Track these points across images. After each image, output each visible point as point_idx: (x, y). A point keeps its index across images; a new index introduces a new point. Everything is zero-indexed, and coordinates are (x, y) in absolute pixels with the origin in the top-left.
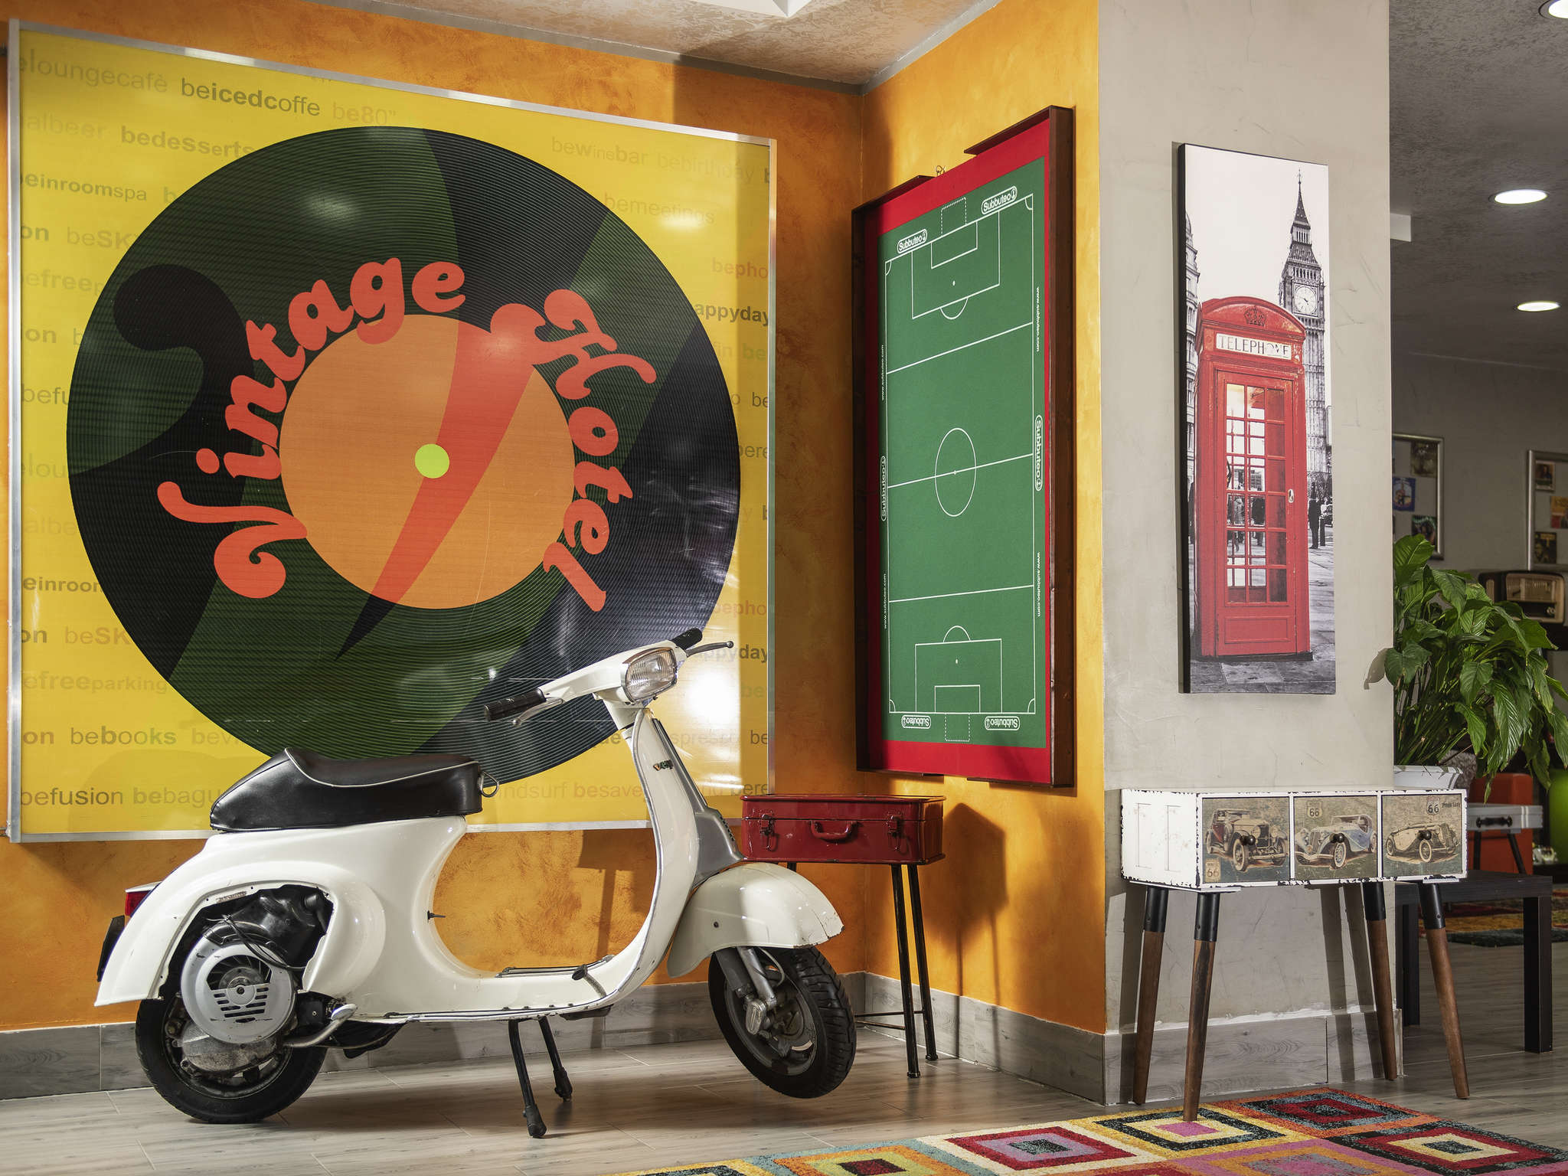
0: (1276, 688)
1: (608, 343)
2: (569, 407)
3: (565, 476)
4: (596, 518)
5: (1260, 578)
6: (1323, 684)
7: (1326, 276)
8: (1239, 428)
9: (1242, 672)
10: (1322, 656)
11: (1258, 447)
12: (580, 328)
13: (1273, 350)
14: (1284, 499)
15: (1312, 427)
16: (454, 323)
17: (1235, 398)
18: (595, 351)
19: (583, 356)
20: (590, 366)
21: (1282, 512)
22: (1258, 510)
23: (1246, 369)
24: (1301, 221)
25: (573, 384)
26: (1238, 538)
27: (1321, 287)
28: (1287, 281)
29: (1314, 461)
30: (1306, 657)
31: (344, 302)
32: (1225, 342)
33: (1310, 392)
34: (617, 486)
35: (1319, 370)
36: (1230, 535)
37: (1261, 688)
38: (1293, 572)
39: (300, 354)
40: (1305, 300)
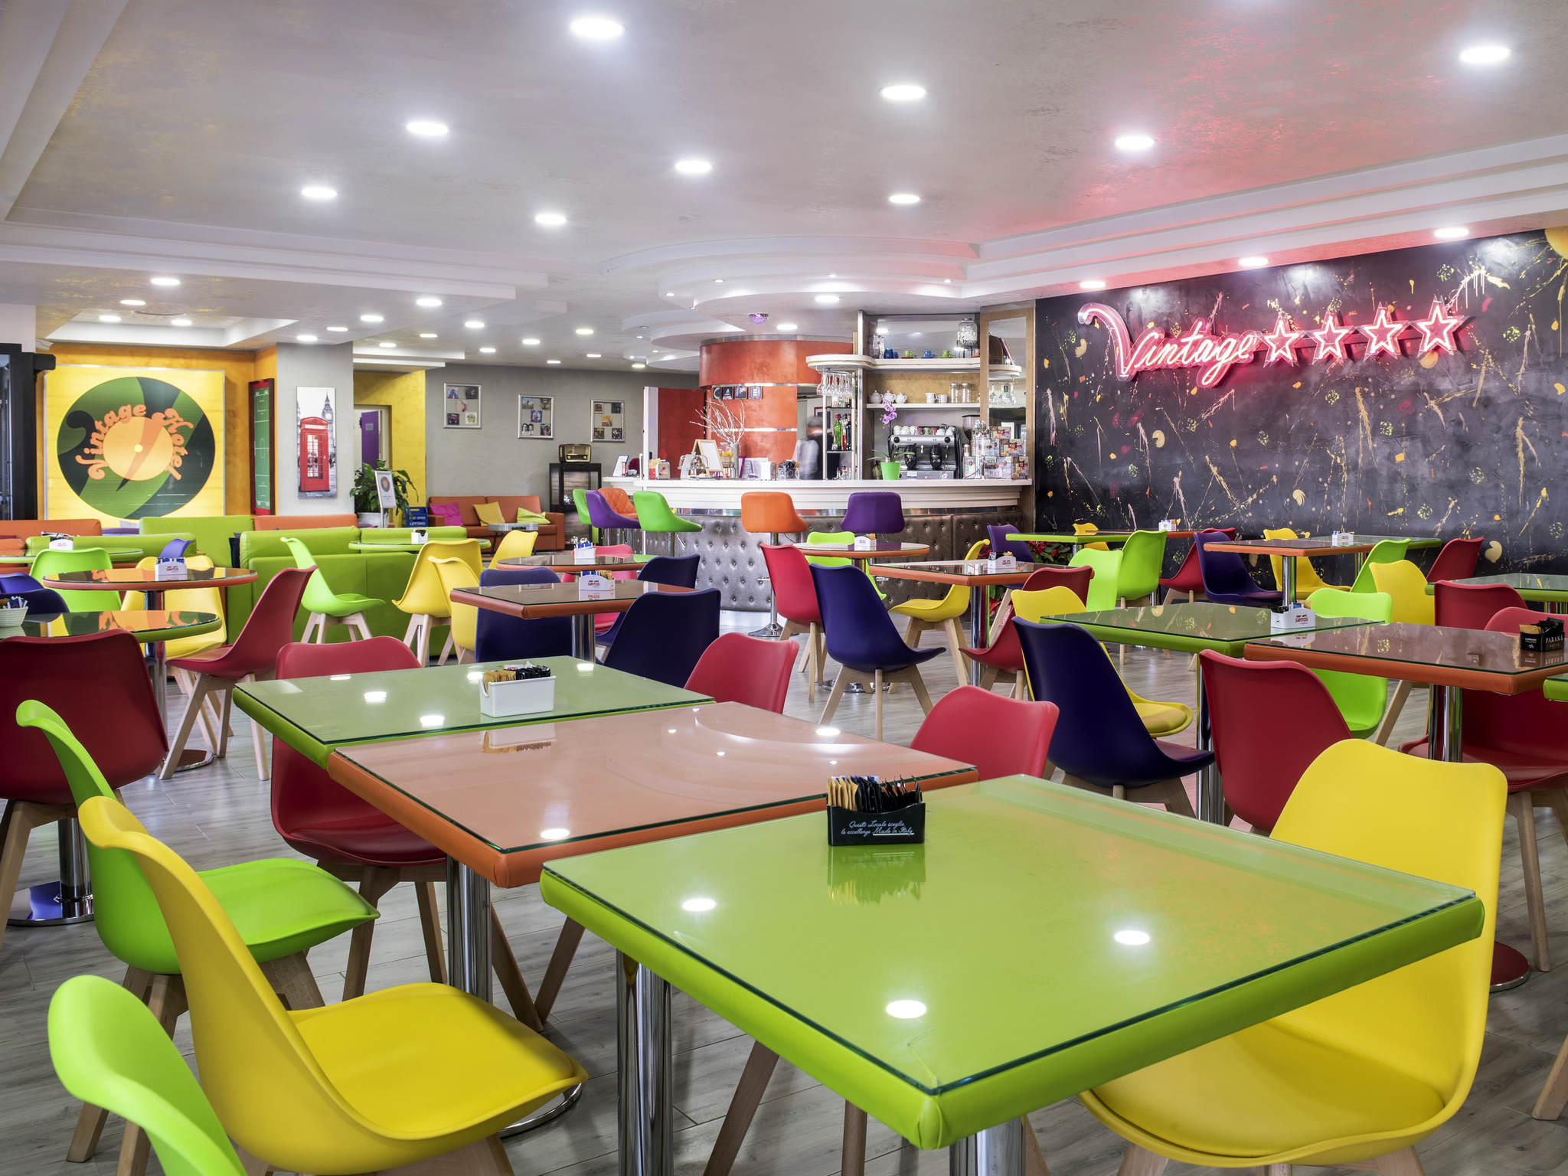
0: (321, 497)
1: (181, 420)
2: (171, 434)
3: (171, 450)
4: (179, 459)
5: (316, 475)
6: (333, 496)
7: (334, 411)
8: (311, 444)
9: (312, 494)
10: (333, 490)
11: (316, 448)
12: (174, 417)
13: (319, 427)
14: (322, 458)
15: (330, 442)
16: (144, 418)
17: (310, 438)
19: (175, 423)
20: (177, 425)
21: (322, 461)
22: (316, 461)
23: (312, 432)
24: (327, 400)
25: (173, 429)
26: (311, 466)
27: (332, 414)
28: (323, 412)
29: (331, 450)
30: (329, 491)
31: (117, 415)
32: (307, 426)
33: (329, 435)
34: (184, 452)
35: (332, 431)
36: (309, 466)
37: (317, 497)
38: (324, 474)
39: (107, 427)
40: (328, 416)
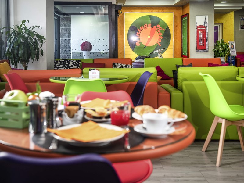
0: (203, 52)
1: (161, 28)
2: (158, 33)
3: (158, 37)
4: (160, 40)
5: (202, 44)
6: (207, 51)
7: (208, 23)
8: (200, 34)
9: (200, 51)
10: (207, 50)
11: (202, 35)
13: (203, 29)
15: (206, 34)
16: (151, 28)
17: (200, 32)
18: (160, 29)
20: (160, 30)
21: (204, 40)
22: (202, 40)
23: (201, 30)
24: (206, 19)
25: (159, 31)
28: (204, 24)
29: (206, 36)
32: (199, 28)
33: (206, 31)
34: (162, 38)
35: (207, 30)
36: (199, 41)
38: (204, 44)
40: (206, 25)
